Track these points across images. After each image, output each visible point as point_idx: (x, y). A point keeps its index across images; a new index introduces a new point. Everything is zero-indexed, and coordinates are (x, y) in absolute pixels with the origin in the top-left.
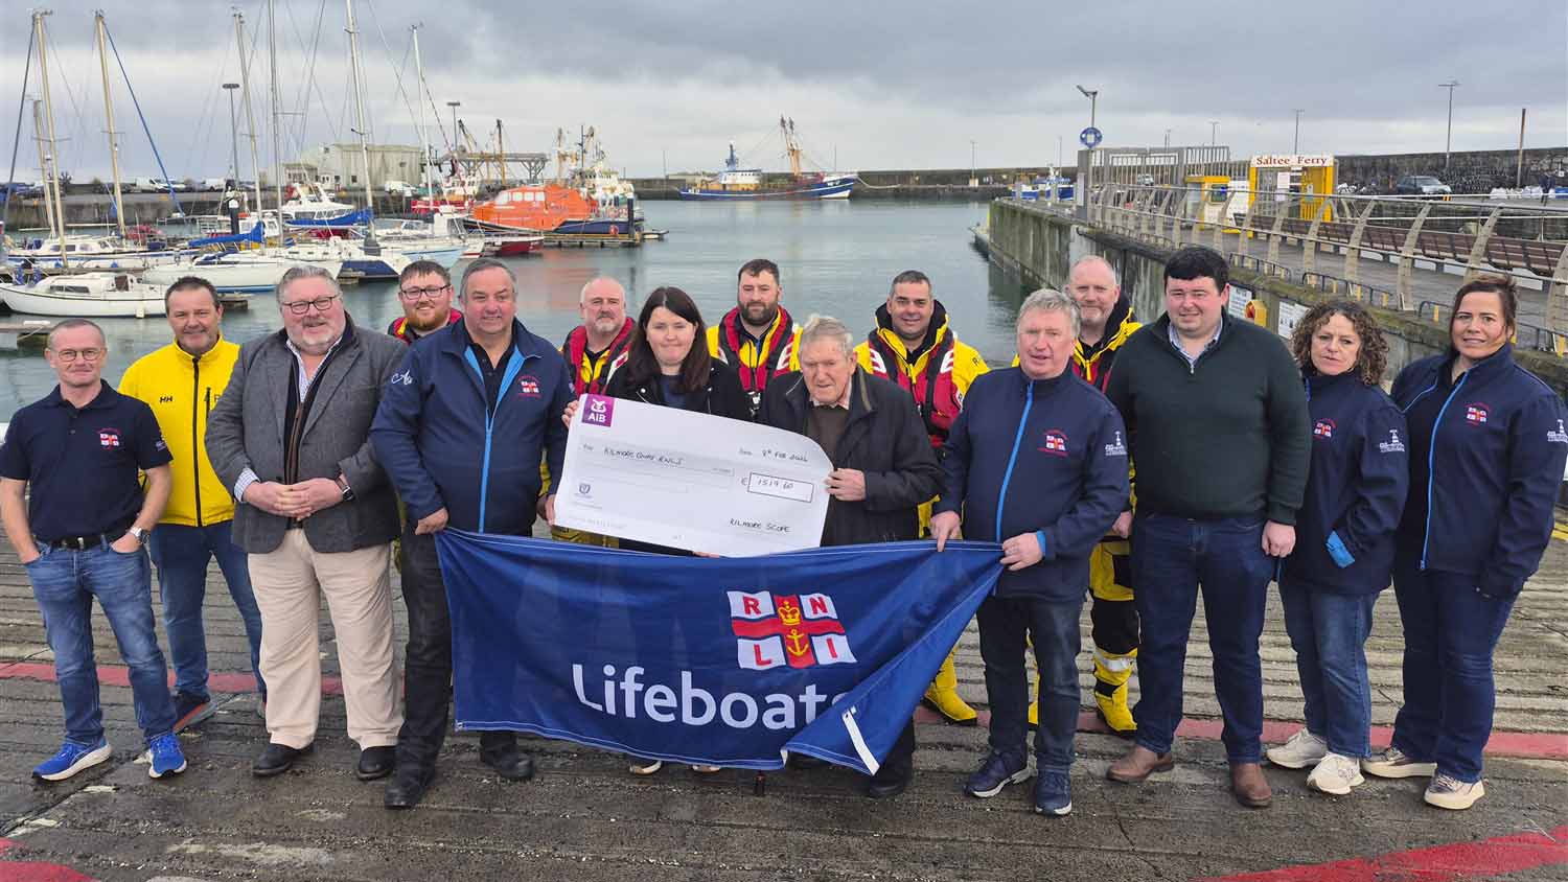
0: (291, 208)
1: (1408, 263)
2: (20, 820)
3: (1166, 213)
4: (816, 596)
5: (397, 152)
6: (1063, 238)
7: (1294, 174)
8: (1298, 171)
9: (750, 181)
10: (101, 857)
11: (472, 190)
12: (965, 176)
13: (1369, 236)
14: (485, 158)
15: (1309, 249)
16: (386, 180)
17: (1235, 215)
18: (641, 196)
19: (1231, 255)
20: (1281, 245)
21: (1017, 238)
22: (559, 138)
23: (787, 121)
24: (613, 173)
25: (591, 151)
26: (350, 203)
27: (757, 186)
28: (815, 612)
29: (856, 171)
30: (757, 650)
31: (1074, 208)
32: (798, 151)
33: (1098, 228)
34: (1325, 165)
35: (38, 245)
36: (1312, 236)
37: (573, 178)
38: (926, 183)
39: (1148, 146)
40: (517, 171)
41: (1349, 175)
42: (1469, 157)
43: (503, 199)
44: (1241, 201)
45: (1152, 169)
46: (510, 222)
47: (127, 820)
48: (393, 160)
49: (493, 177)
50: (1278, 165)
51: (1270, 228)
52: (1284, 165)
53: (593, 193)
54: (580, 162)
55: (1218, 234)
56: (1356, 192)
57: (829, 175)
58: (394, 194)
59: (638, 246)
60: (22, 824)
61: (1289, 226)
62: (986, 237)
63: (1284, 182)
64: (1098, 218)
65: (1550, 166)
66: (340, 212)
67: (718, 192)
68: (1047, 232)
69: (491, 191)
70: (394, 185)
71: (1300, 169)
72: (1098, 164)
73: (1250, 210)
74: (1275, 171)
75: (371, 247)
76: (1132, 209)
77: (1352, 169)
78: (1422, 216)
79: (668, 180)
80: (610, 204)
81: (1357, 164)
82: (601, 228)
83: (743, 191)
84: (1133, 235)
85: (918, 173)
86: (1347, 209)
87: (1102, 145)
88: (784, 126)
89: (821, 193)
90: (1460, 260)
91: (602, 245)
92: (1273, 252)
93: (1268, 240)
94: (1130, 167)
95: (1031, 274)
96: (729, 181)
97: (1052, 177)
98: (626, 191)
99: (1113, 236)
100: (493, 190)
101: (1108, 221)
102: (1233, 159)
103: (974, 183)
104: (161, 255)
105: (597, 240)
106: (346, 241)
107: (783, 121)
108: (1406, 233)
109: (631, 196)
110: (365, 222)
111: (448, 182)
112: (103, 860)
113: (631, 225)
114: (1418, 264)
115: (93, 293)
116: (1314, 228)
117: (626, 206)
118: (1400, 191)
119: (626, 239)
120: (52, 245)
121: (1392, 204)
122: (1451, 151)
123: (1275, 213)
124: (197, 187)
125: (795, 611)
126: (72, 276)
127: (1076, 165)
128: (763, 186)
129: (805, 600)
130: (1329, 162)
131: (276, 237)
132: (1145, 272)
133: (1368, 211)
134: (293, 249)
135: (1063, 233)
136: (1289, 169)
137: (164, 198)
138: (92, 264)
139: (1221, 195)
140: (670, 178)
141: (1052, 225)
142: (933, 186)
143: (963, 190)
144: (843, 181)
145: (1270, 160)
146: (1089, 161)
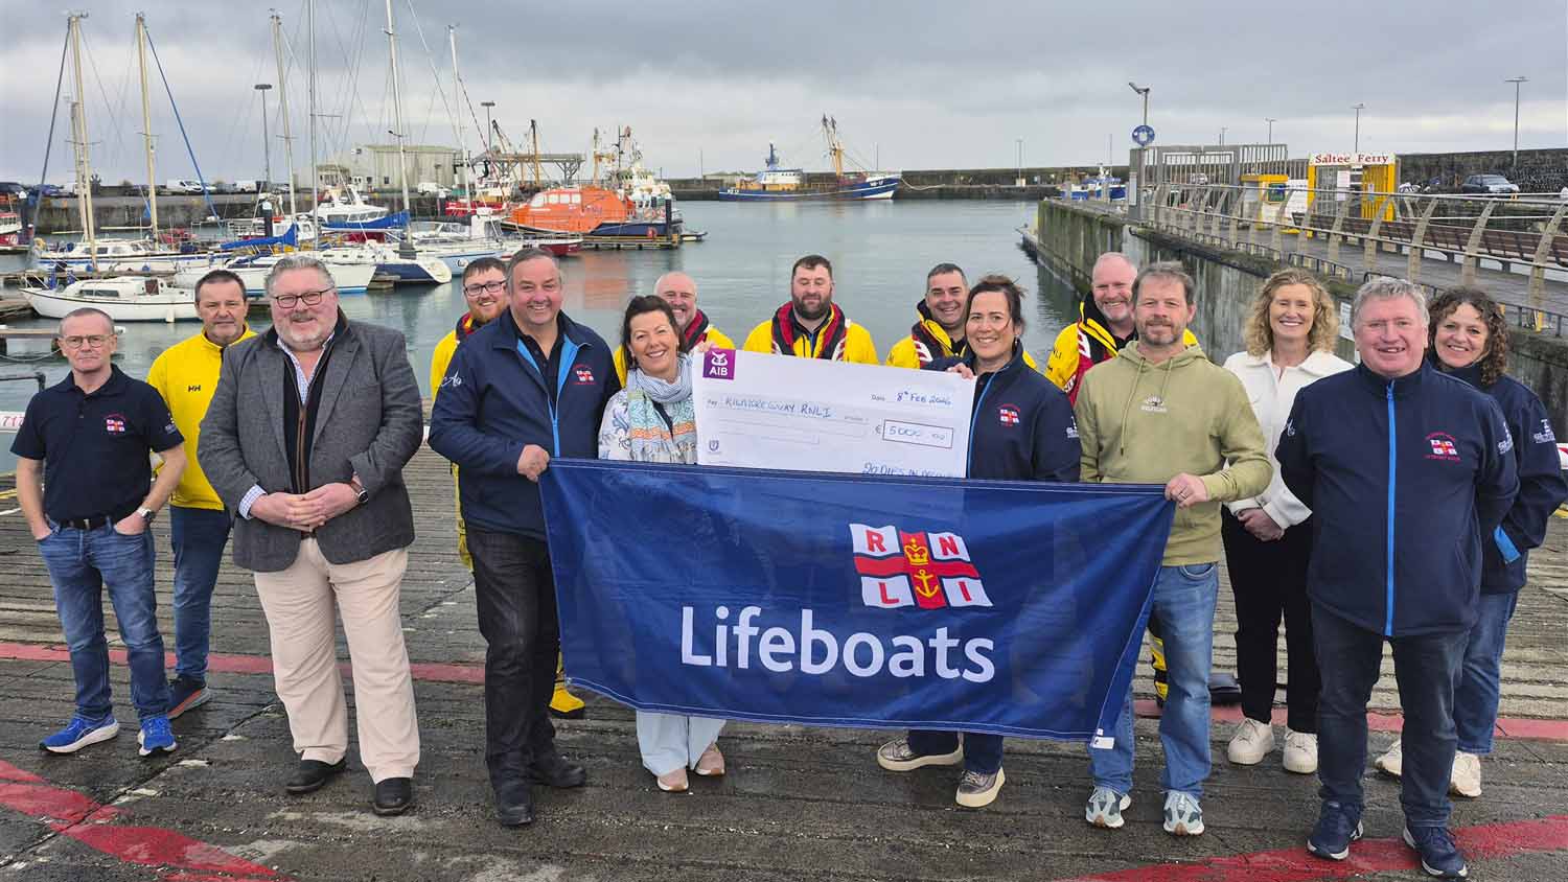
0: (323, 211)
1: (1472, 262)
2: (122, 790)
3: (1222, 212)
4: (946, 535)
5: (430, 153)
6: (1115, 238)
7: (1354, 173)
8: (1358, 170)
9: (792, 181)
10: (204, 823)
11: (507, 192)
12: (1011, 175)
13: (1432, 236)
14: (519, 159)
15: (1370, 248)
16: (419, 181)
17: (1293, 214)
18: (680, 197)
19: (1290, 255)
20: (1341, 244)
21: (1068, 239)
22: (595, 138)
23: (830, 120)
24: (650, 173)
25: (628, 151)
26: (382, 206)
27: (797, 186)
28: (946, 553)
29: (900, 170)
30: (882, 587)
31: (1126, 208)
32: (840, 151)
33: (1152, 228)
34: (1387, 163)
35: (71, 248)
36: (1372, 235)
37: (610, 179)
38: (970, 183)
39: (1201, 143)
40: (552, 172)
41: (1412, 174)
42: (1537, 155)
43: (538, 201)
44: (1300, 200)
45: (1206, 169)
46: (547, 225)
47: (224, 791)
48: (428, 162)
49: (527, 178)
50: (1337, 163)
51: (1330, 228)
52: (1345, 163)
53: (631, 194)
54: (616, 162)
55: (1276, 233)
56: (1419, 191)
57: (872, 174)
58: (427, 196)
59: (677, 248)
60: (124, 794)
61: (1349, 226)
62: (1035, 239)
63: (1344, 180)
64: (1152, 217)
66: (372, 215)
67: (757, 192)
68: (1098, 232)
69: (528, 191)
70: (428, 186)
71: (1361, 167)
72: (1151, 163)
73: (1309, 209)
74: (1334, 170)
75: (406, 251)
76: (1187, 208)
77: (1415, 168)
78: (1486, 215)
79: (706, 181)
80: (647, 205)
81: (1421, 163)
82: (637, 231)
83: (783, 191)
84: (1188, 235)
85: (963, 173)
86: (1410, 209)
87: (1154, 144)
88: (826, 125)
89: (863, 194)
90: (1527, 259)
91: (640, 248)
92: (1333, 250)
93: (1327, 241)
94: (1184, 166)
95: (1082, 276)
96: (769, 181)
97: (1102, 177)
98: (663, 191)
99: (1166, 237)
100: (527, 192)
101: (1162, 220)
102: (1291, 157)
103: (1021, 183)
104: (194, 258)
105: (635, 242)
106: (382, 245)
107: (825, 120)
108: (1470, 232)
109: (669, 196)
110: (402, 225)
111: (481, 183)
112: (206, 825)
113: (670, 227)
114: (1483, 263)
115: (123, 297)
116: (1375, 228)
117: (664, 208)
118: (1466, 190)
119: (664, 241)
120: (83, 248)
121: (1457, 203)
122: (1518, 149)
123: (1335, 213)
124: (228, 189)
125: (922, 550)
126: (103, 280)
127: (1128, 165)
128: (803, 186)
129: (934, 538)
130: (1391, 161)
131: (311, 240)
132: (1201, 273)
133: (1430, 209)
134: (328, 252)
135: (1115, 233)
136: (1349, 168)
137: (195, 200)
138: (124, 267)
139: (1279, 194)
140: (708, 178)
141: (1104, 225)
142: (979, 186)
143: (1009, 189)
144: (887, 181)
145: (1329, 158)
146: (1142, 159)
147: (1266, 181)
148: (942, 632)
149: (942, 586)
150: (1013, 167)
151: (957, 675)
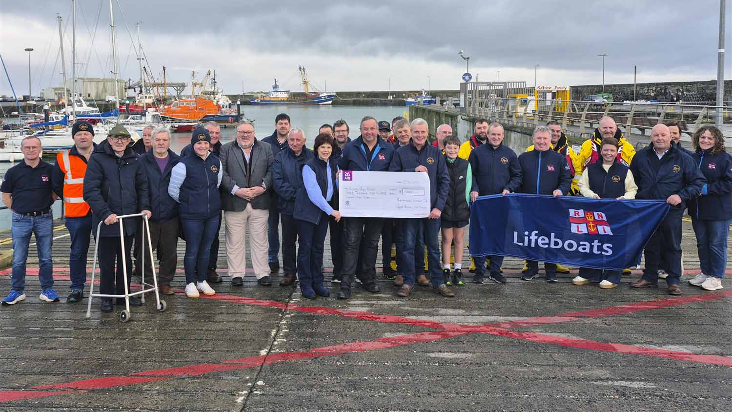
0: (69, 110)
4: (599, 213)
5: (111, 82)
6: (453, 121)
7: (553, 93)
9: (285, 96)
11: (151, 100)
12: (386, 94)
14: (156, 85)
16: (105, 96)
17: (531, 111)
22: (193, 75)
23: (302, 68)
26: (96, 107)
27: (288, 99)
28: (599, 218)
29: (335, 91)
30: (578, 227)
32: (307, 82)
33: (472, 116)
34: (566, 90)
38: (367, 98)
39: (492, 81)
40: (172, 92)
42: (612, 87)
44: (532, 106)
46: (180, 116)
49: (161, 95)
50: (546, 90)
52: (549, 90)
55: (525, 119)
57: (322, 93)
58: (110, 103)
63: (549, 97)
64: (472, 112)
65: (648, 90)
66: (94, 111)
67: (269, 101)
70: (110, 98)
71: (556, 91)
72: (470, 89)
73: (537, 109)
74: (545, 92)
79: (246, 96)
82: (224, 119)
83: (281, 101)
85: (364, 93)
88: (304, 68)
89: (318, 102)
94: (484, 90)
96: (274, 96)
101: (477, 113)
102: (527, 86)
103: (390, 98)
107: (300, 68)
110: (115, 116)
111: (139, 96)
113: (238, 117)
116: (565, 116)
117: (236, 108)
123: (547, 110)
124: (8, 99)
125: (591, 217)
127: (458, 89)
128: (291, 98)
129: (596, 214)
130: (568, 89)
136: (551, 91)
139: (525, 102)
140: (245, 94)
141: (447, 116)
142: (371, 99)
143: (385, 100)
144: (329, 96)
145: (543, 87)
146: (466, 87)
147: (519, 97)
148: (596, 241)
149: (597, 229)
150: (386, 91)
151: (600, 252)
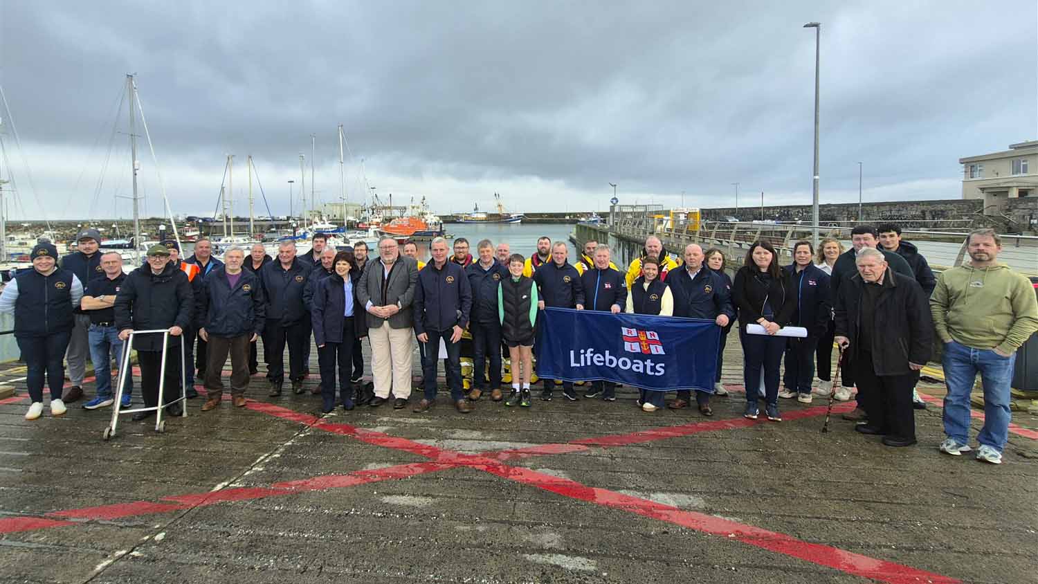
4: (652, 332)
5: (353, 206)
7: (685, 215)
8: (687, 214)
9: (484, 216)
11: (381, 220)
12: (564, 215)
14: (385, 208)
17: (667, 229)
18: (445, 222)
22: (413, 201)
23: (497, 194)
24: (431, 213)
26: (335, 225)
27: (486, 218)
28: (651, 337)
29: (523, 213)
30: (631, 345)
31: (609, 227)
32: (501, 205)
33: (618, 233)
34: (696, 212)
35: (220, 240)
36: (698, 236)
37: (418, 215)
39: (634, 204)
40: (396, 213)
41: (704, 215)
42: (744, 209)
43: (392, 223)
44: (669, 224)
45: (636, 213)
46: (395, 232)
48: (352, 209)
49: (387, 215)
50: (680, 211)
52: (682, 211)
53: (427, 221)
54: (421, 209)
57: (513, 214)
62: (575, 237)
63: (682, 217)
64: (618, 229)
65: (773, 212)
66: (332, 228)
67: (471, 220)
68: (599, 235)
69: (388, 220)
70: (351, 218)
72: (617, 211)
73: (672, 227)
74: (679, 214)
77: (706, 213)
79: (453, 217)
80: (433, 225)
81: (707, 211)
82: (429, 234)
83: (481, 220)
84: (631, 236)
85: (546, 214)
86: (705, 227)
87: (619, 203)
88: (496, 196)
89: (510, 221)
94: (626, 212)
96: (475, 216)
98: (438, 220)
99: (624, 236)
101: (622, 231)
102: (664, 209)
103: (568, 218)
107: (495, 194)
109: (441, 222)
110: (343, 232)
116: (698, 233)
117: (439, 226)
122: (738, 207)
123: (681, 228)
124: (276, 219)
125: (644, 336)
127: (609, 211)
128: (488, 218)
130: (698, 211)
136: (684, 213)
137: (265, 223)
139: (661, 221)
141: (601, 232)
142: (552, 218)
143: (563, 220)
144: (518, 216)
145: (677, 209)
146: (614, 209)
147: (657, 217)
148: (649, 361)
149: (650, 348)
150: (565, 212)
151: (653, 373)
